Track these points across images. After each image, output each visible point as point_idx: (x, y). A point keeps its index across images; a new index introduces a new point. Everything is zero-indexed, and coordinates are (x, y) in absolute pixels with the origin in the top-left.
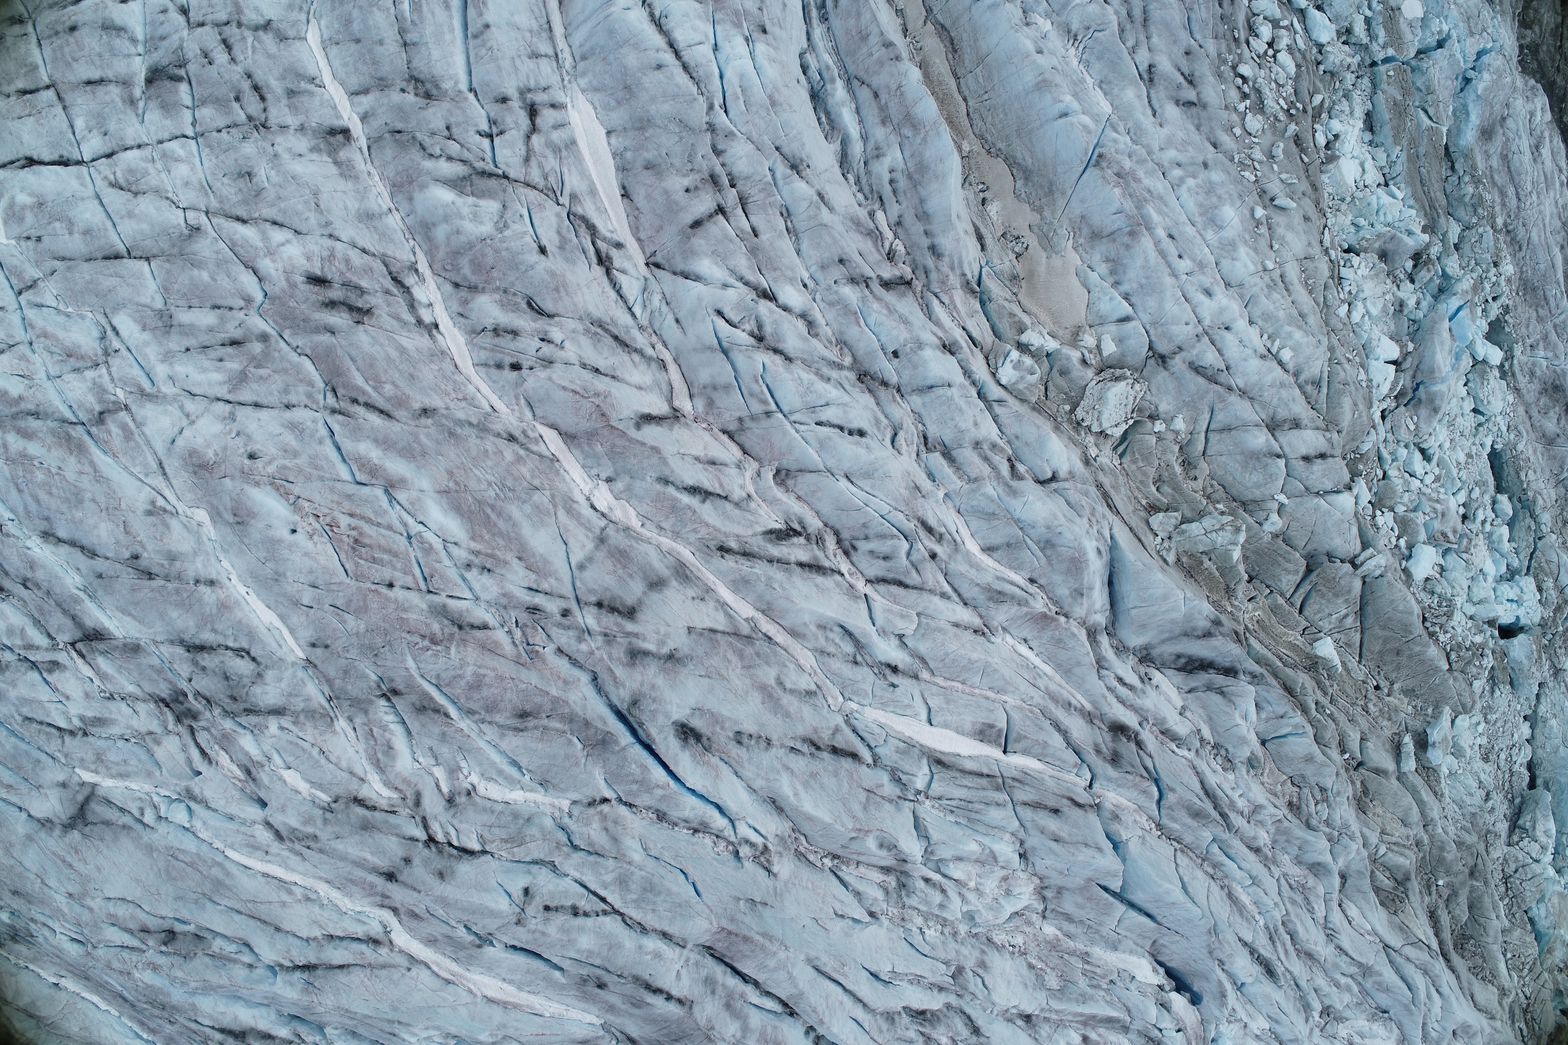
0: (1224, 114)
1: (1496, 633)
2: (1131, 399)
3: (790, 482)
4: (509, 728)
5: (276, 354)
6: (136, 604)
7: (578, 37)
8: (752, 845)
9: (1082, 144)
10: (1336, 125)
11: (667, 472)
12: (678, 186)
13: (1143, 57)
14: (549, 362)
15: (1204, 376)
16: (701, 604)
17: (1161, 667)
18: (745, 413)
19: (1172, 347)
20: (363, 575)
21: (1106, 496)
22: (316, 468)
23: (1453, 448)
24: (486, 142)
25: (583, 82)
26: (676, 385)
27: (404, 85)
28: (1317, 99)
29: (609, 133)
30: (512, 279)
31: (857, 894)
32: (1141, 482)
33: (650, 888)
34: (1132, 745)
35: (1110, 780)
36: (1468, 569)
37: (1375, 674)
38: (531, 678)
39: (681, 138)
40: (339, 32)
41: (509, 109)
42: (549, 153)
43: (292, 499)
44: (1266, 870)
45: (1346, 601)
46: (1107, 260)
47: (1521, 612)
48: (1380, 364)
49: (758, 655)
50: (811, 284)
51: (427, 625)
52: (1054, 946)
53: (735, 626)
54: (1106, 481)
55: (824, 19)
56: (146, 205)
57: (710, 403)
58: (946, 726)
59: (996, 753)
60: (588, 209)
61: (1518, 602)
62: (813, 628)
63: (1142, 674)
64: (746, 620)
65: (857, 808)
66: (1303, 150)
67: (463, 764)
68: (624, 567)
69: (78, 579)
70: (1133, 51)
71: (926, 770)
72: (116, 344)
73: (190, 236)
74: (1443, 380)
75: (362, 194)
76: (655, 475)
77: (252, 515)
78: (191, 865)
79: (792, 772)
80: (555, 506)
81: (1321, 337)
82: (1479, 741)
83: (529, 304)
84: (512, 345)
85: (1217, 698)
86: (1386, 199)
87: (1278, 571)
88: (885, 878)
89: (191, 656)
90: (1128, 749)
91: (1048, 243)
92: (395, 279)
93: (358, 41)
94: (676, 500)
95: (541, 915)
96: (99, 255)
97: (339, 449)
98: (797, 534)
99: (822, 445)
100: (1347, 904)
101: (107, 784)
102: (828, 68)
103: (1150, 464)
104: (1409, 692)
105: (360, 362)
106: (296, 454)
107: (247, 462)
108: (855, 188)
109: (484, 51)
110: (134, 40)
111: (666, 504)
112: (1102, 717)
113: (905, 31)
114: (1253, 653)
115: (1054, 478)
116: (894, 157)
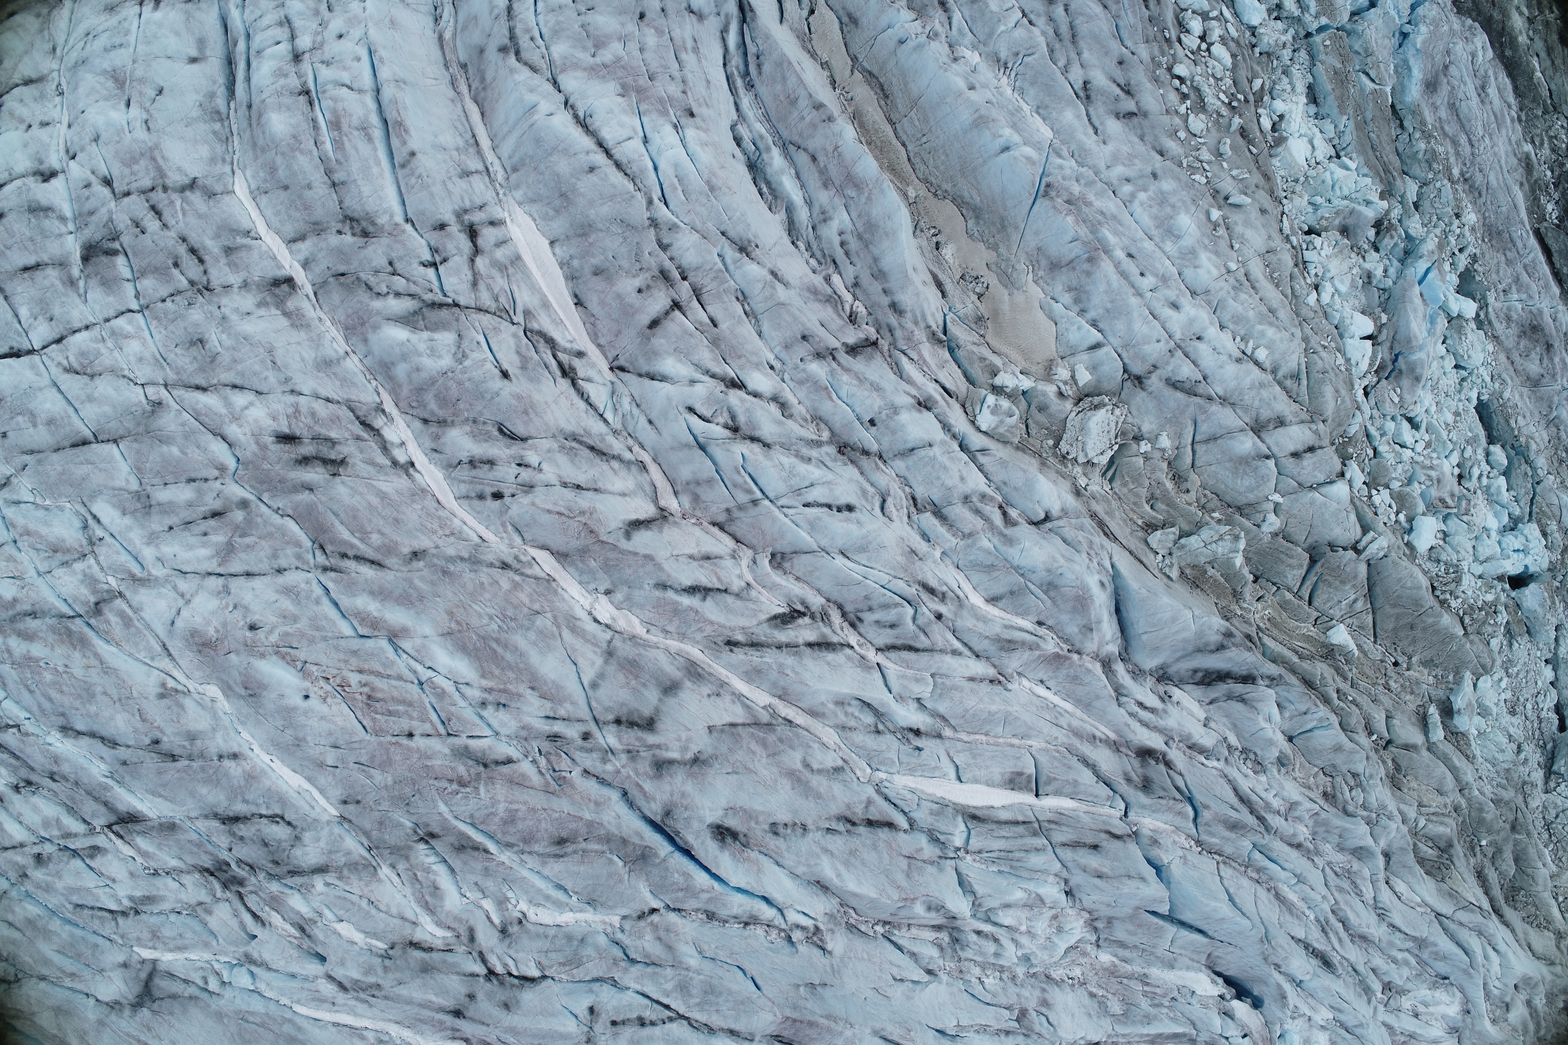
0: (1166, 119)
1: (1507, 586)
2: (1113, 425)
3: (787, 565)
4: (549, 856)
5: (259, 520)
6: (164, 785)
7: (506, 149)
8: (803, 928)
9: (1029, 176)
10: (1279, 106)
11: (664, 578)
12: (629, 289)
13: (1077, 75)
14: (529, 487)
15: (1182, 390)
16: (718, 700)
17: (1179, 683)
18: (731, 504)
19: (1147, 367)
20: (382, 730)
21: (1101, 525)
22: (318, 629)
23: (1440, 411)
24: (431, 272)
25: (518, 194)
26: (658, 484)
27: (339, 226)
28: (1257, 84)
29: (552, 243)
30: (479, 408)
31: (913, 955)
32: (1135, 503)
33: (710, 991)
34: (1162, 767)
35: (1143, 807)
36: (1470, 530)
37: (1392, 651)
38: (563, 805)
39: (625, 239)
40: (265, 181)
41: (449, 235)
42: (495, 273)
43: (299, 665)
44: (1310, 863)
46: (1070, 289)
47: (1529, 561)
48: (1356, 342)
49: (781, 740)
50: (777, 365)
51: (453, 769)
52: (1112, 972)
53: (754, 716)
54: (1099, 509)
55: (750, 86)
56: (104, 387)
57: (696, 498)
58: (976, 781)
59: (1029, 798)
60: (544, 323)
61: (1525, 551)
62: (831, 706)
63: (1162, 693)
64: (764, 708)
65: (900, 878)
66: (1250, 142)
67: (510, 894)
68: (637, 677)
69: (103, 766)
70: (1065, 70)
71: (962, 827)
72: (100, 533)
73: (153, 412)
74: (1421, 348)
75: (317, 342)
76: (652, 582)
77: (263, 686)
78: (262, 1025)
79: (832, 854)
80: (558, 627)
81: (1293, 330)
82: (1503, 696)
83: (501, 431)
84: (490, 475)
85: (1239, 706)
86: (1340, 173)
87: (1282, 567)
88: (938, 935)
89: (227, 828)
90: (1158, 771)
91: (1008, 280)
92: (363, 423)
93: (286, 188)
94: (677, 603)
95: (609, 1030)
96: (67, 443)
97: (336, 604)
98: (802, 614)
99: (813, 527)
100: (1394, 881)
101: (167, 958)
102: (761, 137)
103: (1140, 485)
104: (1427, 663)
105: (342, 515)
106: (295, 619)
107: (249, 634)
108: (807, 255)
109: (413, 180)
110: (63, 219)
111: (667, 608)
112: (1128, 744)
113: (833, 83)
114: (1268, 652)
115: (1047, 518)
116: (841, 219)
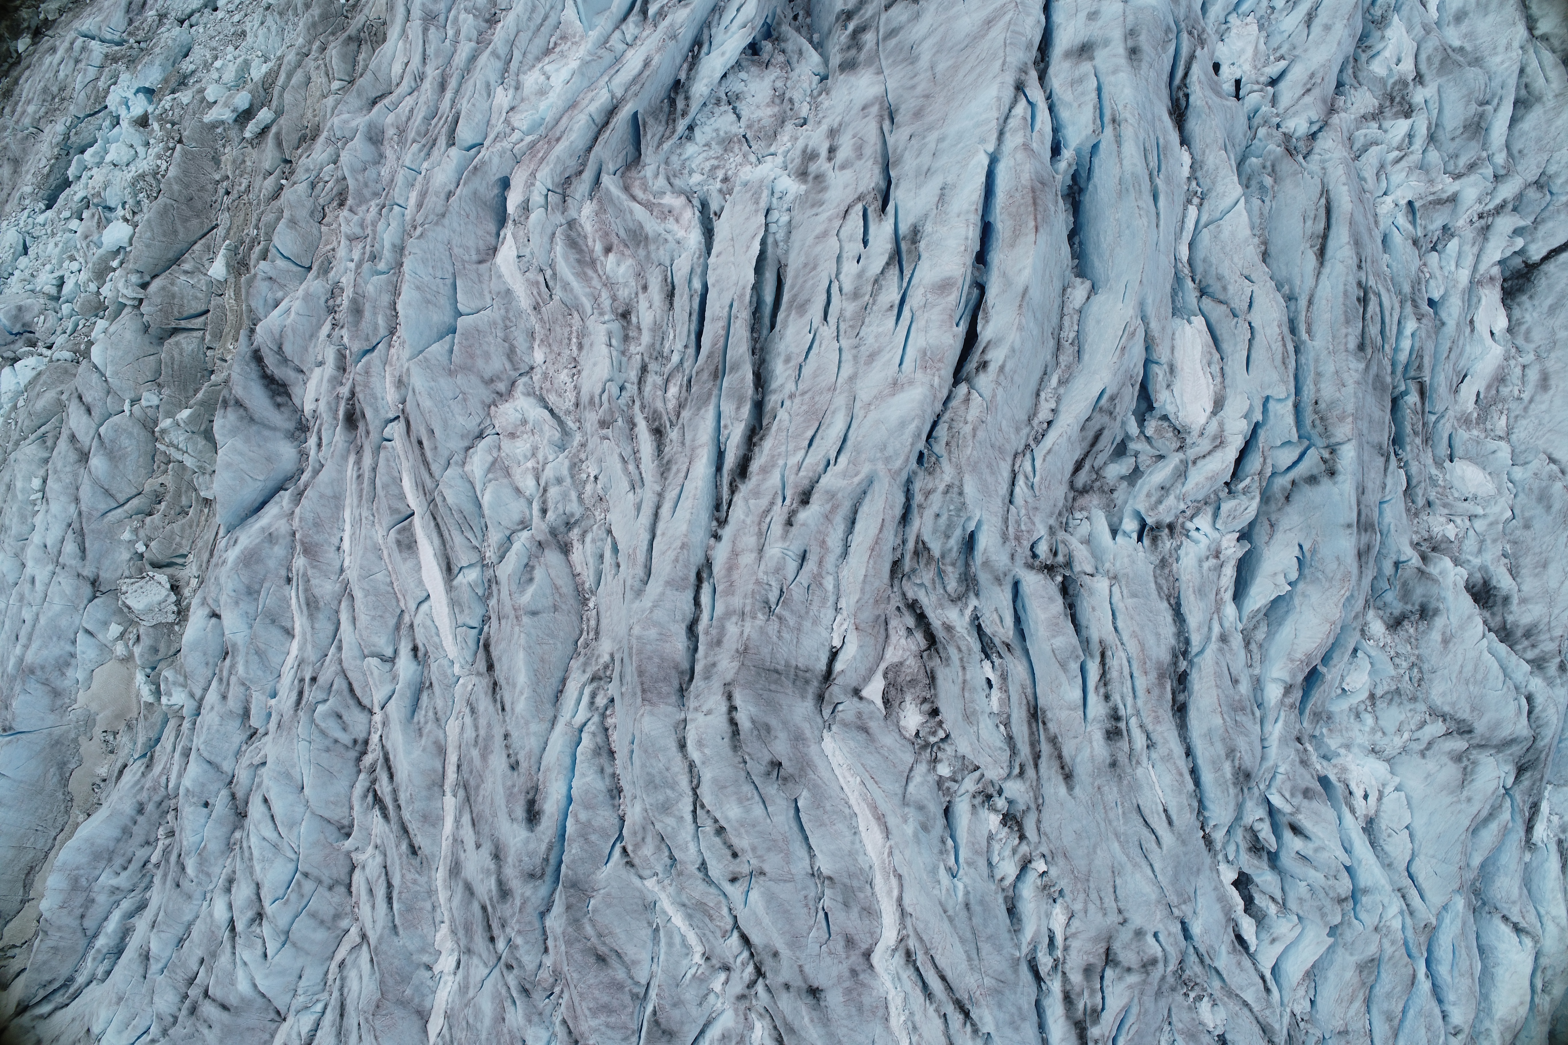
2: (135, 587)
3: (346, 822)
4: (623, 963)
8: (593, 696)
9: (8, 747)
12: (212, 1036)
15: (84, 543)
16: (464, 843)
17: (298, 411)
18: (322, 890)
19: (82, 582)
26: (348, 948)
33: (651, 784)
37: (217, 205)
45: (172, 284)
46: (63, 674)
49: (471, 772)
50: (207, 899)
52: (550, 341)
53: (463, 805)
54: (206, 557)
57: (337, 917)
58: (420, 582)
59: (417, 523)
61: (126, 102)
62: (425, 740)
64: (455, 797)
65: (509, 627)
67: (689, 976)
71: (460, 577)
76: (395, 941)
79: (512, 704)
80: (468, 1003)
81: (13, 462)
82: (230, 56)
85: (288, 348)
87: (186, 359)
91: (88, 721)
94: (400, 914)
95: (742, 858)
98: (374, 794)
99: (293, 823)
100: (394, 79)
102: (95, 959)
103: (172, 532)
104: (216, 161)
108: (151, 889)
111: (410, 917)
112: (353, 441)
115: (212, 615)
116: (107, 879)
